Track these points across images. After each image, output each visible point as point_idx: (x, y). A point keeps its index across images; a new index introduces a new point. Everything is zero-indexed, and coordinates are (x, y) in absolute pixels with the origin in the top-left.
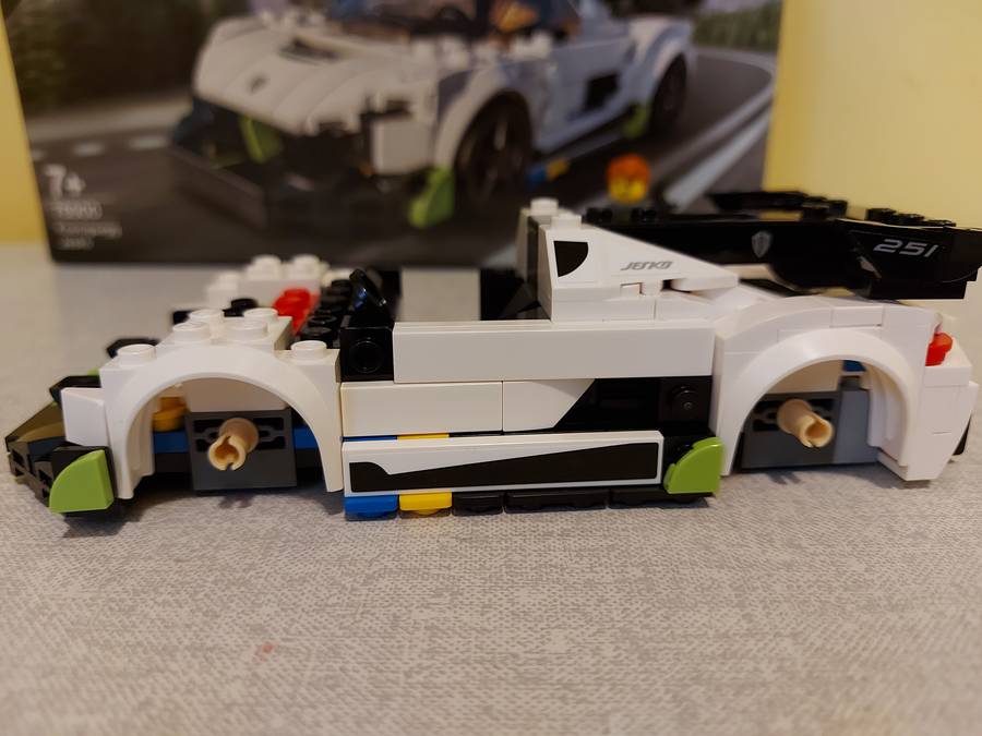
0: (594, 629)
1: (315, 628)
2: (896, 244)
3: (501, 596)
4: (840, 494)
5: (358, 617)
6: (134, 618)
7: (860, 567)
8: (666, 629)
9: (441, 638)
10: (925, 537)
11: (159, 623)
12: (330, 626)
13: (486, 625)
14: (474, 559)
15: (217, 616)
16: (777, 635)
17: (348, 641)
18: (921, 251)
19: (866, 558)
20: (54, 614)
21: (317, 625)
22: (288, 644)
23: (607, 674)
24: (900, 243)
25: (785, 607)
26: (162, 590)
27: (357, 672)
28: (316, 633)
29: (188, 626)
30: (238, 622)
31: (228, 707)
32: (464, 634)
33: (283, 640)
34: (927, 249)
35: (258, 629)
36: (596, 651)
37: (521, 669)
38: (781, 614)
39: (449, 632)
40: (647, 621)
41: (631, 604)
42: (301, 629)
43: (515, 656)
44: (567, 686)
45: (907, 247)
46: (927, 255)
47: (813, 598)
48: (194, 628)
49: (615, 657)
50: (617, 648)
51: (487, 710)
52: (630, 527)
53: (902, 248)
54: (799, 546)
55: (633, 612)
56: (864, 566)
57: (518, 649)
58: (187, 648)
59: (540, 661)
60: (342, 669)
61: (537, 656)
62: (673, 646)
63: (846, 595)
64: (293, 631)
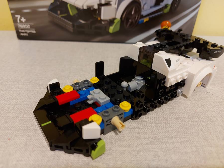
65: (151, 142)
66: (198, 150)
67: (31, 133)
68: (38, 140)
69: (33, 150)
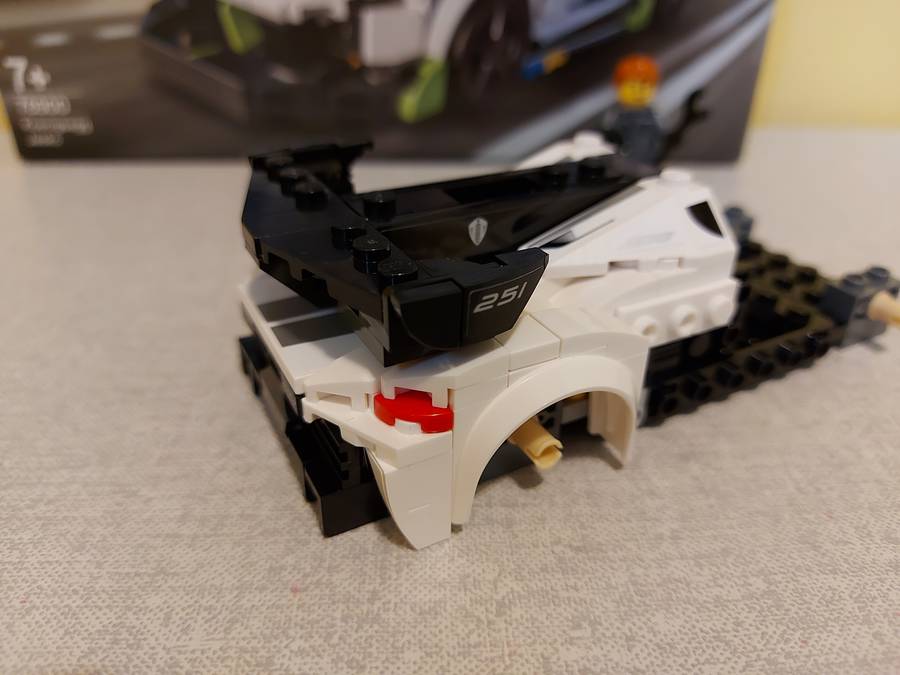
65: (561, 560)
66: (773, 588)
67: (26, 536)
68: (50, 563)
69: (28, 605)
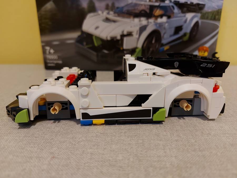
0: (129, 154)
1: (65, 153)
2: (205, 65)
3: (108, 146)
4: (192, 124)
5: (75, 151)
6: (24, 150)
7: (193, 141)
8: (146, 154)
9: (93, 156)
10: (210, 135)
11: (30, 151)
12: (68, 153)
13: (104, 153)
14: (104, 138)
15: (43, 150)
16: (172, 156)
17: (72, 156)
18: (211, 66)
19: (195, 139)
20: (6, 149)
21: (65, 152)
22: (59, 157)
23: (131, 164)
24: (206, 64)
25: (174, 150)
26: (31, 144)
27: (73, 163)
28: (65, 154)
29: (36, 152)
30: (48, 151)
31: (43, 170)
32: (99, 155)
33: (58, 155)
34: (212, 66)
35: (52, 153)
36: (129, 159)
37: (111, 163)
38: (173, 152)
39: (96, 155)
40: (141, 153)
41: (138, 149)
42: (62, 153)
43: (110, 160)
44: (121, 167)
45: (208, 65)
46: (213, 67)
47: (181, 148)
48: (37, 153)
49: (133, 161)
50: (134, 159)
51: (102, 172)
52: (141, 131)
53: (207, 65)
54: (180, 136)
55: (138, 150)
56: (195, 141)
57: (111, 159)
58: (35, 157)
59: (116, 161)
60: (70, 162)
61: (115, 160)
62: (146, 158)
63: (189, 148)
64: (60, 153)
